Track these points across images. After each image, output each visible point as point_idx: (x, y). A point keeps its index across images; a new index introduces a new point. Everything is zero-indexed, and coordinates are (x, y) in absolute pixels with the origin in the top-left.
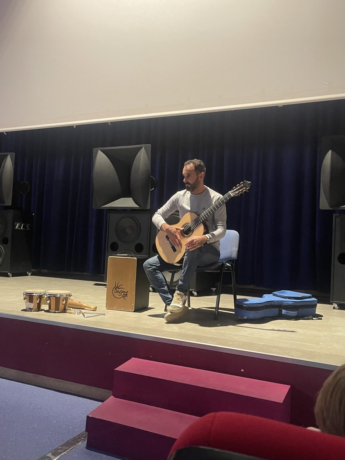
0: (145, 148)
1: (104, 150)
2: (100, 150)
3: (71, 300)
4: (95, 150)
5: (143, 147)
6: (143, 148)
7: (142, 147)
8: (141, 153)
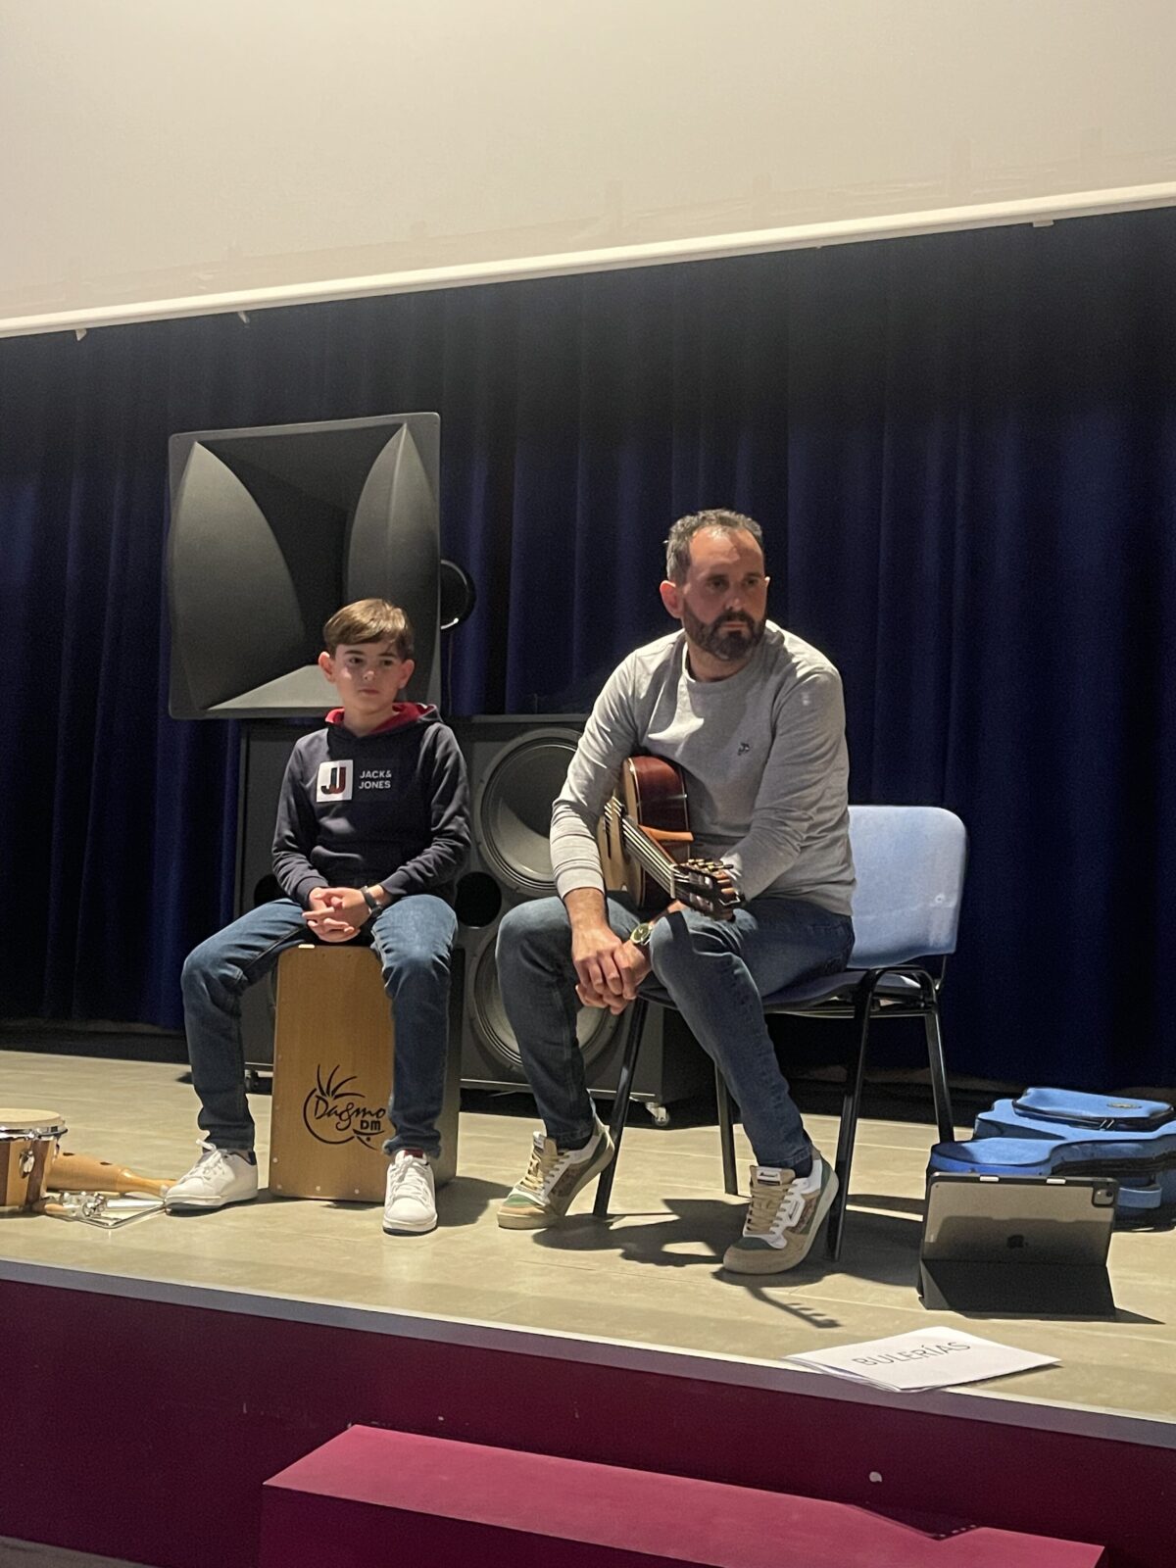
0: (410, 428)
1: (220, 442)
2: (203, 443)
3: (65, 1154)
4: (175, 440)
5: (405, 425)
6: (404, 430)
7: (397, 427)
8: (395, 455)
